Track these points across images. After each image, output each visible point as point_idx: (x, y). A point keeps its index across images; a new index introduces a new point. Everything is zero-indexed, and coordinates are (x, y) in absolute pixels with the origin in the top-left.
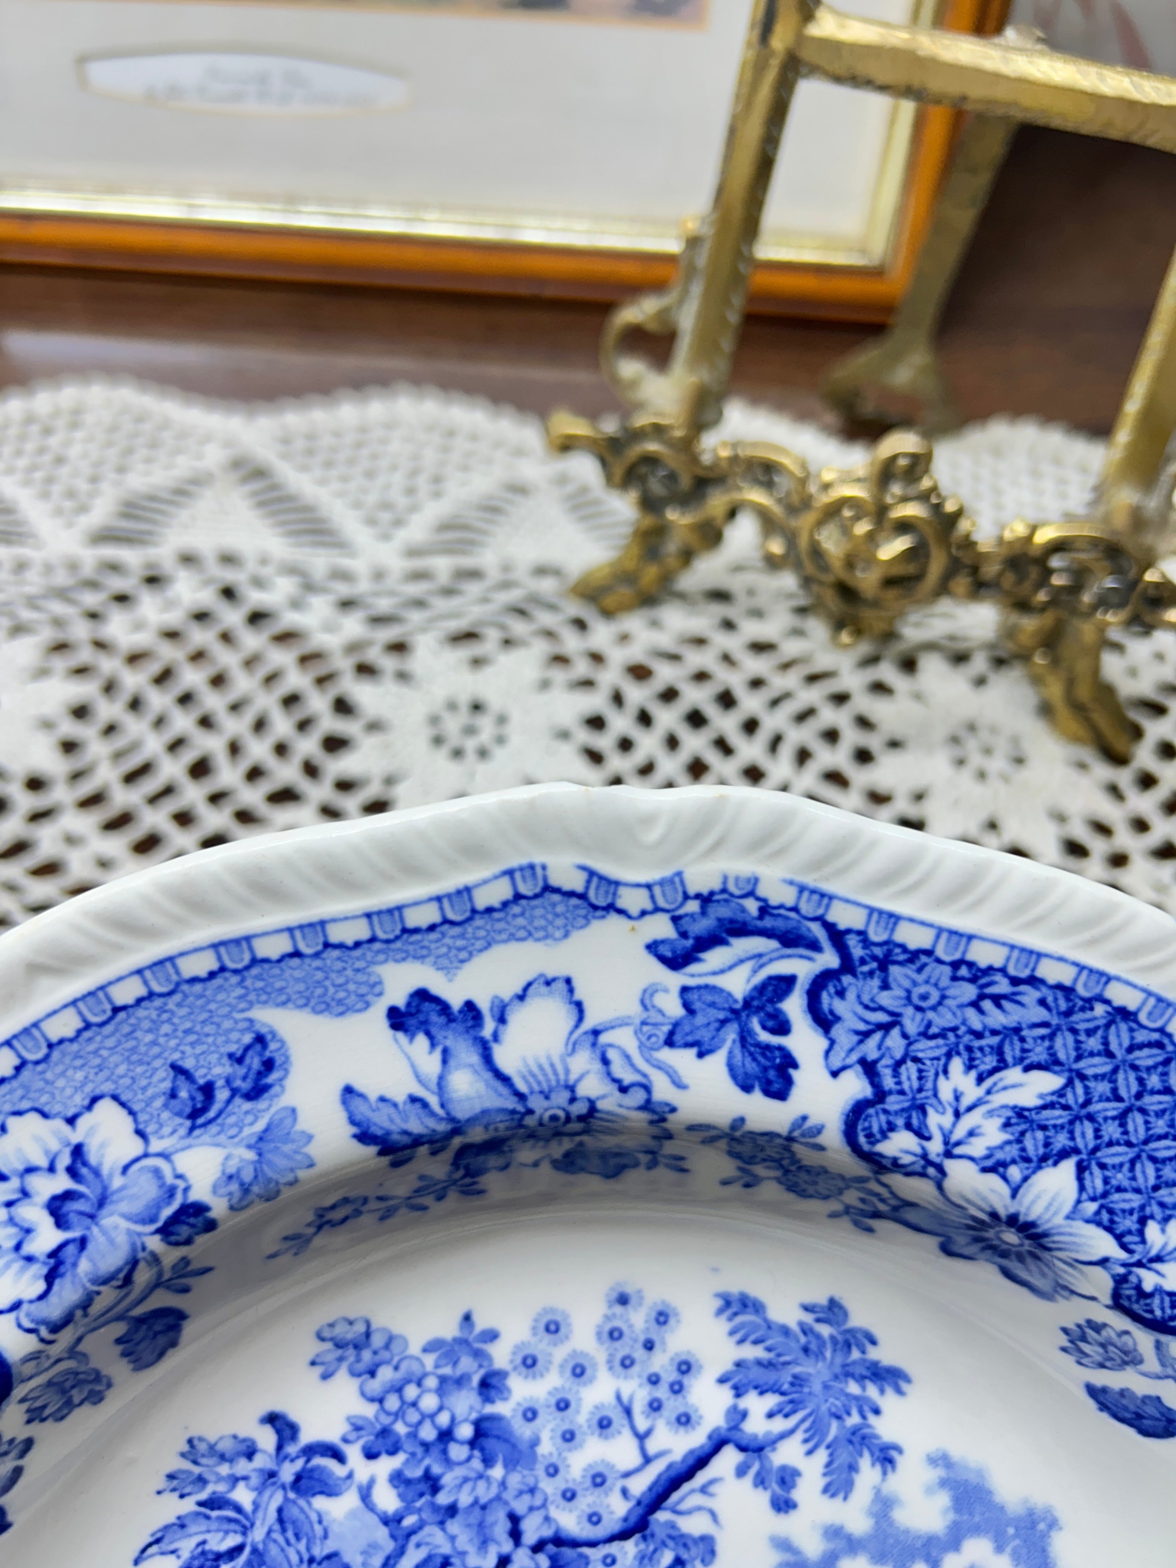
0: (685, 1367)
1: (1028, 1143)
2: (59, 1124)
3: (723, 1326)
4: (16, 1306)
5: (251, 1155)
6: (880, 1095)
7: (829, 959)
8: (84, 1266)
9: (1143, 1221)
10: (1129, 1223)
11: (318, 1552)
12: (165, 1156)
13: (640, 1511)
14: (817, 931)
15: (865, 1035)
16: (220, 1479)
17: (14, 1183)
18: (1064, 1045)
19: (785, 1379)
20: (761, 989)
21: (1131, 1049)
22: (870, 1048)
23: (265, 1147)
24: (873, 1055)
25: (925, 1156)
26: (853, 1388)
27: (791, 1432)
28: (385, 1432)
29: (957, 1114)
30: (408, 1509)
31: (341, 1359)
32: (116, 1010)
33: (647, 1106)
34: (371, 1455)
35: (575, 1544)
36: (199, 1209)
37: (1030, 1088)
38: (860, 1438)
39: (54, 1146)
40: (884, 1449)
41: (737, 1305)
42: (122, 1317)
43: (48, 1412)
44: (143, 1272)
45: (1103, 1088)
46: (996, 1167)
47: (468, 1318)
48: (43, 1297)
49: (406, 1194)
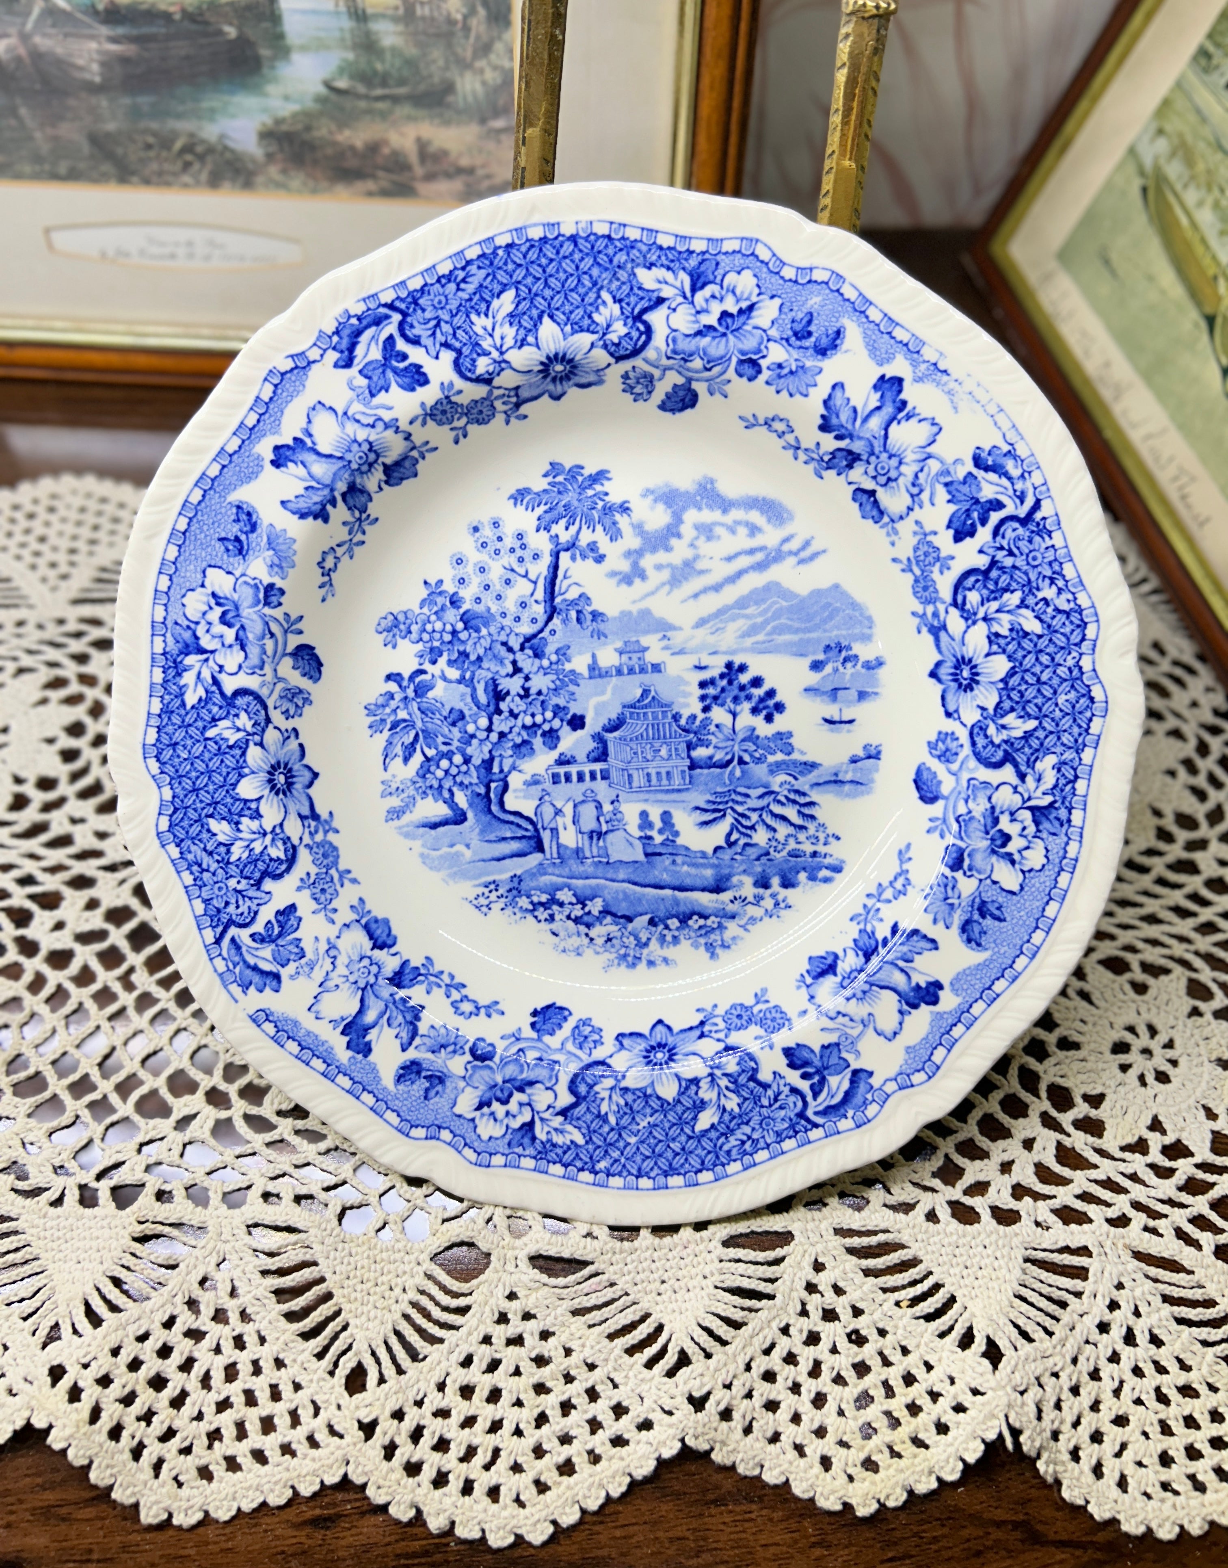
0: (520, 536)
1: (525, 324)
2: (200, 590)
3: (521, 508)
4: (240, 667)
5: (271, 552)
6: (459, 352)
7: (397, 317)
8: (250, 636)
9: (590, 317)
10: (586, 322)
11: (445, 713)
12: (243, 575)
13: (548, 604)
14: (383, 310)
15: (434, 334)
16: (389, 715)
17: (203, 622)
18: (502, 277)
19: (560, 509)
20: (385, 348)
21: (525, 257)
22: (440, 338)
23: (273, 545)
24: (443, 340)
25: (495, 361)
26: (590, 492)
27: (580, 528)
28: (432, 649)
29: (491, 335)
30: (464, 671)
31: (394, 636)
32: (184, 533)
33: (387, 426)
34: (434, 662)
35: (534, 636)
36: (270, 587)
37: (506, 303)
38: (608, 510)
39: (205, 599)
40: (621, 506)
41: (520, 496)
42: (284, 655)
43: (292, 712)
44: (275, 628)
45: (529, 280)
46: (522, 343)
47: (426, 583)
48: (246, 657)
49: (348, 538)
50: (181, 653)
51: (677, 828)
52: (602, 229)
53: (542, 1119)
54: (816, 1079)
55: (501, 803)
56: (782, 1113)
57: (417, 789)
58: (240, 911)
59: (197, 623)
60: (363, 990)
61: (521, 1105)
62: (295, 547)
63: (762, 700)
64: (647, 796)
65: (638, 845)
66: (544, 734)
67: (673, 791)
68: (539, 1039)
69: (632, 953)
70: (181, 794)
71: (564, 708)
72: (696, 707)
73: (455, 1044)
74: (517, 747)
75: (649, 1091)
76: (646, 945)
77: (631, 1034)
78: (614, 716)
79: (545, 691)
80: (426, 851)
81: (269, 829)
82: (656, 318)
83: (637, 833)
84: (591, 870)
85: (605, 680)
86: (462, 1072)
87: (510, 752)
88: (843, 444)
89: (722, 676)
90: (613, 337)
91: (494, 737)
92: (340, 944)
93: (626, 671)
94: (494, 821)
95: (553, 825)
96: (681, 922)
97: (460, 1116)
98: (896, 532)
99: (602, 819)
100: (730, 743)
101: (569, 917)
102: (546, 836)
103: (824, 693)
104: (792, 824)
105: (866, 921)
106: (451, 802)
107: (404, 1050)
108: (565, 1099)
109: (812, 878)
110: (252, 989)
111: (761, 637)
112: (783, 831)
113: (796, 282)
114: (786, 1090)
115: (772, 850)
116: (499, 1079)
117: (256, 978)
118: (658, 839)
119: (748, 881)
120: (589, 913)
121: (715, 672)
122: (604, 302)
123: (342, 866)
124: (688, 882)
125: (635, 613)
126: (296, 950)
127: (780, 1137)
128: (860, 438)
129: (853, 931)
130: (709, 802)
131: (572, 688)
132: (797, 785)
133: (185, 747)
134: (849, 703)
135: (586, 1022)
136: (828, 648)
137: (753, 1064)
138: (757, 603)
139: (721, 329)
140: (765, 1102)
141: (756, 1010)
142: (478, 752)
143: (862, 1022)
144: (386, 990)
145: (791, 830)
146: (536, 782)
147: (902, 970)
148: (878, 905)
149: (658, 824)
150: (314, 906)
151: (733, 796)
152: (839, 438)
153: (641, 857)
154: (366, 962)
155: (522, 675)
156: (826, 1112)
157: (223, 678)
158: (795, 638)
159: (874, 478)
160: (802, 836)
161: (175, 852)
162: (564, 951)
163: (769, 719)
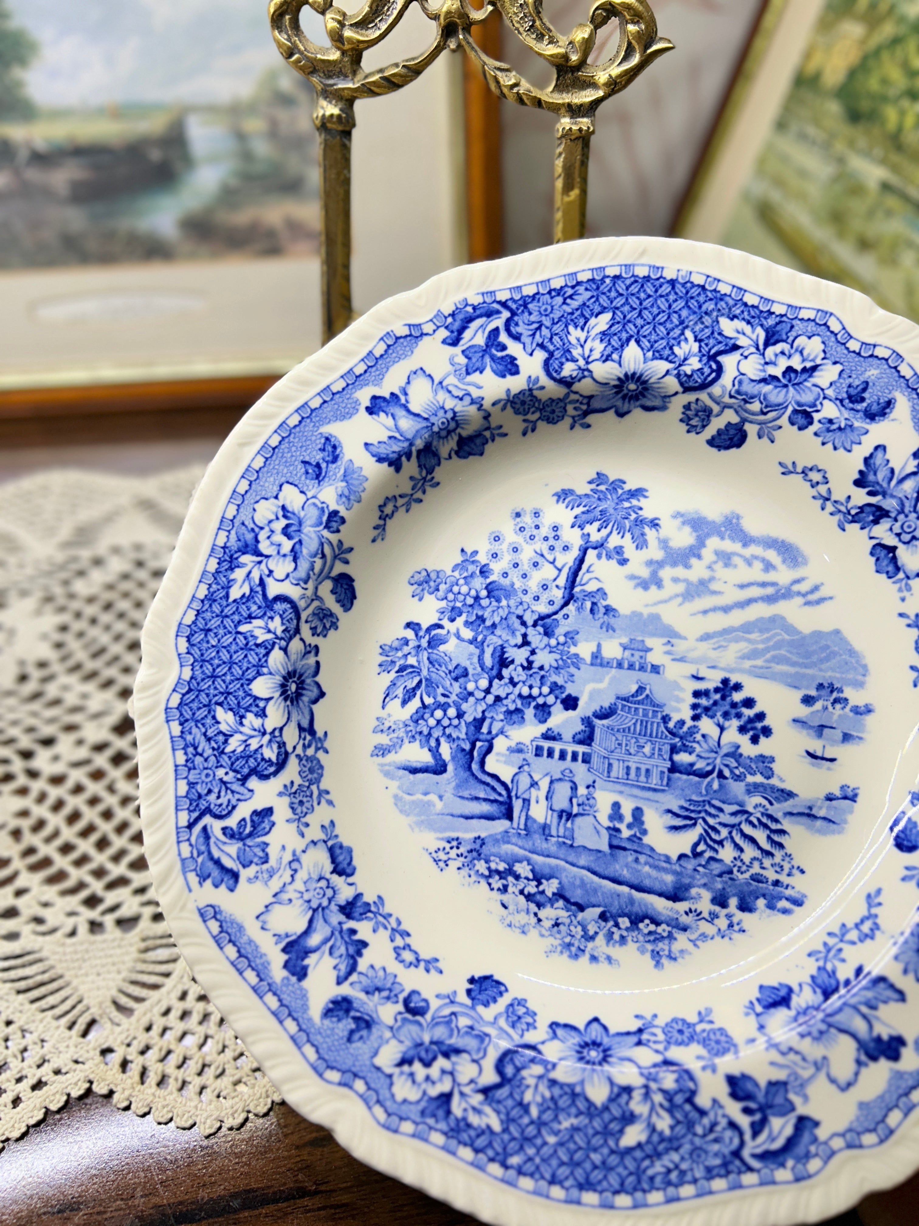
0: (556, 528)
1: (613, 343)
2: (273, 500)
3: (562, 506)
4: (288, 576)
5: (344, 484)
6: (551, 354)
7: (506, 314)
8: (305, 551)
9: (671, 348)
10: (667, 352)
11: (451, 667)
12: (314, 497)
13: (567, 591)
14: (496, 306)
15: (533, 335)
16: (400, 658)
17: (267, 529)
18: (604, 301)
19: (597, 513)
20: (489, 337)
21: (627, 289)
22: (538, 339)
23: (347, 478)
24: (540, 341)
25: (580, 368)
26: (626, 504)
27: (611, 532)
28: (453, 608)
29: (582, 346)
30: (477, 634)
31: (423, 590)
32: (274, 449)
33: (473, 402)
34: (452, 620)
35: (549, 616)
36: (335, 513)
37: (602, 322)
38: (640, 522)
39: (275, 509)
40: (652, 521)
41: (563, 495)
42: (328, 577)
43: (319, 631)
44: (327, 550)
45: (626, 308)
46: (607, 358)
47: (462, 550)
48: (295, 569)
49: (410, 492)
50: (239, 550)
51: (646, 826)
52: (698, 280)
53: (462, 1094)
54: (758, 1117)
55: (482, 763)
56: (716, 1147)
57: (407, 732)
58: (219, 802)
59: (262, 528)
60: (315, 910)
61: (443, 1072)
62: (366, 485)
63: (750, 720)
64: (622, 788)
65: (605, 835)
66: (537, 707)
67: (650, 789)
68: (473, 1008)
69: (576, 943)
70: (199, 676)
71: (561, 687)
72: (686, 714)
73: (390, 990)
74: (509, 713)
75: (578, 1089)
76: (592, 938)
77: (566, 1026)
78: (606, 705)
79: (547, 667)
80: (401, 794)
81: (269, 729)
82: (729, 361)
83: (606, 823)
84: (553, 849)
85: (605, 669)
86: (390, 1021)
87: (501, 717)
88: (873, 500)
89: (717, 690)
90: (688, 369)
91: (490, 699)
92: (304, 858)
93: (626, 665)
94: (472, 781)
95: (526, 796)
96: (631, 922)
97: (378, 1069)
98: (909, 588)
99: (575, 801)
100: (713, 755)
101: (522, 892)
102: (517, 805)
103: (811, 727)
104: (760, 848)
105: (826, 959)
106: (435, 752)
107: (339, 983)
108: (490, 1077)
109: (771, 906)
110: (208, 883)
111: (759, 662)
112: (750, 852)
113: (859, 354)
114: (723, 1122)
115: (735, 870)
116: (427, 1038)
117: (216, 873)
118: (626, 833)
119: (707, 896)
120: (543, 892)
121: (710, 685)
122: (686, 339)
123: (323, 786)
124: (647, 883)
125: (645, 616)
126: (261, 854)
127: (710, 1174)
128: (893, 496)
129: (811, 967)
130: (682, 807)
131: (573, 670)
132: (771, 810)
133: (216, 635)
134: (833, 742)
135: (521, 1002)
136: (820, 686)
137: (691, 1085)
138: (761, 631)
139: (784, 381)
140: (699, 1130)
141: (699, 1028)
142: (472, 710)
143: (816, 1064)
144: (336, 917)
145: (757, 854)
146: (520, 751)
147: (865, 1017)
148: (841, 945)
149: (628, 818)
150: (289, 814)
151: (707, 807)
152: (871, 494)
153: (605, 848)
154: (323, 883)
155: (529, 648)
156: (765, 1156)
157: (269, 581)
158: (791, 670)
159: (898, 535)
160: (767, 862)
161: (176, 729)
162: (510, 925)
163: (755, 740)
